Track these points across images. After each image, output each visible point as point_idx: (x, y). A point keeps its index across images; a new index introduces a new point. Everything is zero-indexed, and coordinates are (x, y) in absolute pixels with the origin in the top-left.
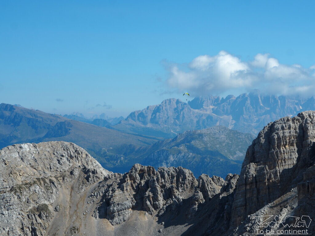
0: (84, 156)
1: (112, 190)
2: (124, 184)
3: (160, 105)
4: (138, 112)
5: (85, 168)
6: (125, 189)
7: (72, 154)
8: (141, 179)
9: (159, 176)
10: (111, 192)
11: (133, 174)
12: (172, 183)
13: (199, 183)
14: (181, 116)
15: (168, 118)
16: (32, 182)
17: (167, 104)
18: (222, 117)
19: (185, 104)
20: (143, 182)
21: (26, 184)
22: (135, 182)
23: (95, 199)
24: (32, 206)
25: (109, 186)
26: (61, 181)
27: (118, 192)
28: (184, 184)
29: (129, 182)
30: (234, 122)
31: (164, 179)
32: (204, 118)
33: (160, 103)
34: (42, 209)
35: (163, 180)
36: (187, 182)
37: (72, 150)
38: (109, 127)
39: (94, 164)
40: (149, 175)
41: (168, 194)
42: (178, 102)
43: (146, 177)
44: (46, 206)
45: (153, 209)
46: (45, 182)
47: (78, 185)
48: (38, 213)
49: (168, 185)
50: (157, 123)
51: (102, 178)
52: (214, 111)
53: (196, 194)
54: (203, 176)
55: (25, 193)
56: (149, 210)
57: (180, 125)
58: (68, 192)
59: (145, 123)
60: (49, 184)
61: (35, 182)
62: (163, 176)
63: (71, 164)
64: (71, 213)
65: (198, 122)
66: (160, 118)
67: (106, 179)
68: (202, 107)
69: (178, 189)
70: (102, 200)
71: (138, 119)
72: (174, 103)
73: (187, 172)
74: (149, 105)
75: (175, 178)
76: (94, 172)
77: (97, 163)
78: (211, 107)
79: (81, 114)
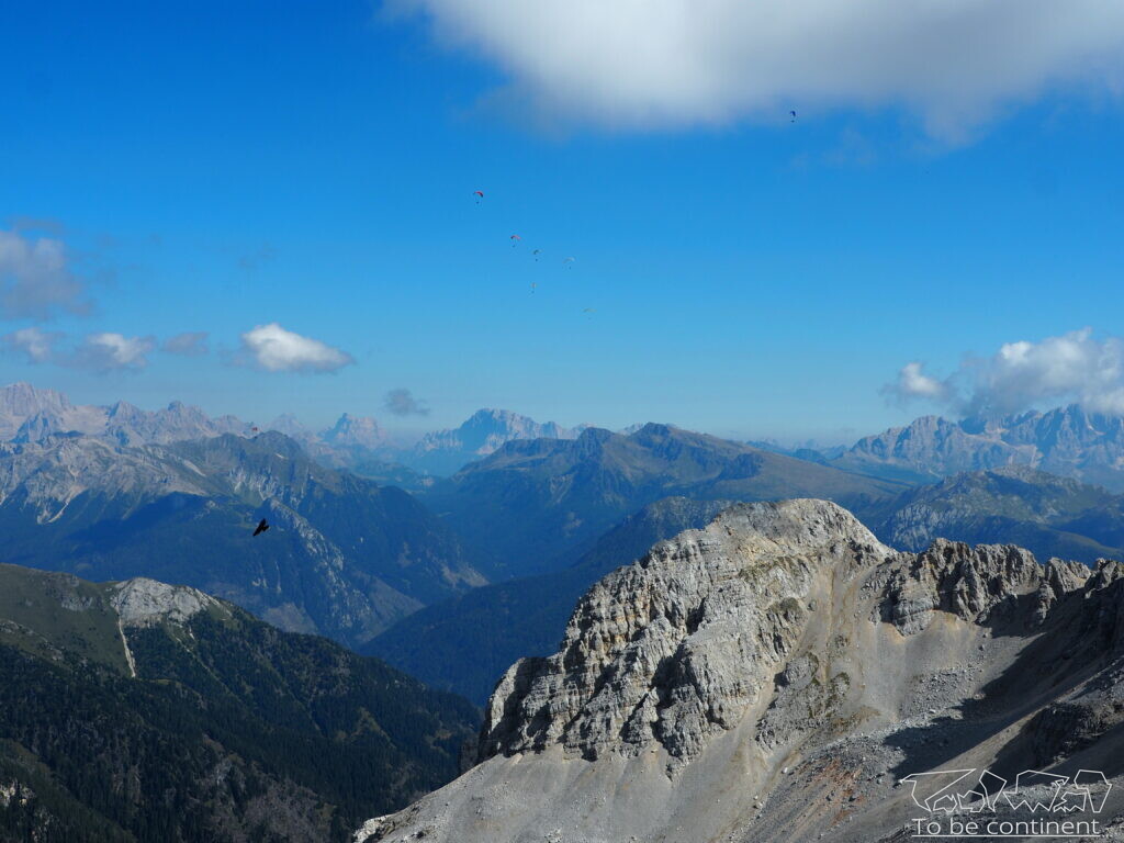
0: (850, 523)
1: (901, 579)
2: (921, 570)
3: (910, 427)
4: (871, 437)
5: (853, 542)
6: (922, 577)
7: (832, 519)
8: (948, 562)
9: (978, 559)
10: (898, 582)
11: (934, 554)
12: (999, 570)
13: (1047, 572)
14: (946, 446)
15: (923, 449)
16: (772, 563)
17: (922, 424)
18: (1018, 448)
19: (953, 425)
20: (951, 568)
21: (763, 566)
22: (937, 567)
23: (872, 593)
24: (773, 601)
25: (894, 573)
26: (816, 562)
27: (910, 583)
28: (1020, 571)
29: (928, 566)
30: (1040, 455)
31: (986, 562)
32: (987, 449)
33: (909, 424)
34: (790, 607)
35: (984, 566)
36: (1023, 569)
37: (831, 513)
38: (822, 462)
39: (866, 537)
40: (961, 556)
41: (994, 587)
42: (940, 421)
43: (956, 557)
44: (794, 600)
45: (969, 612)
46: (791, 564)
47: (843, 570)
48: (782, 612)
49: (993, 574)
50: (905, 457)
51: (883, 560)
52: (1005, 438)
53: (1042, 589)
54: (1053, 560)
55: (761, 580)
56: (963, 613)
57: (943, 462)
58: (827, 580)
59: (883, 456)
60: (798, 568)
61: (775, 564)
62: (984, 559)
63: (831, 536)
64: (835, 613)
65: (976, 456)
66: (909, 449)
67: (888, 561)
68: (983, 430)
69: (1009, 580)
70: (884, 594)
71: (873, 450)
72: (935, 422)
73: (1024, 553)
74: (891, 426)
75: (1005, 564)
76: (868, 549)
77: (871, 534)
78: (999, 431)
79: (774, 441)
